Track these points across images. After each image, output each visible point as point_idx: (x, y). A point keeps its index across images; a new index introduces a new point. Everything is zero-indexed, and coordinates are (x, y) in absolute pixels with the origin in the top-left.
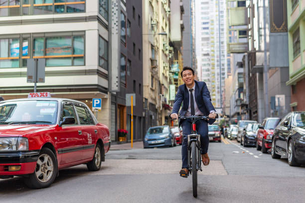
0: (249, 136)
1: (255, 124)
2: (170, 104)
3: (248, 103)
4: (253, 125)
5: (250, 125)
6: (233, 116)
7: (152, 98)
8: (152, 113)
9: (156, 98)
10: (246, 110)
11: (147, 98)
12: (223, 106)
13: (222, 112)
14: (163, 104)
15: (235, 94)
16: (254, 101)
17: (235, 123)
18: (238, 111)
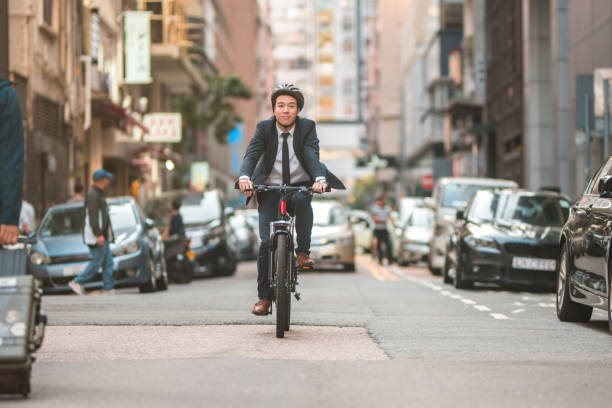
0: (479, 242)
1: (506, 193)
2: (127, 103)
3: (480, 100)
4: (497, 198)
5: (484, 199)
6: (413, 162)
7: (46, 76)
8: (46, 143)
9: (63, 74)
10: (472, 131)
11: (24, 73)
12: (367, 115)
13: (364, 141)
14: (94, 103)
15: (425, 57)
16: (511, 91)
17: (422, 192)
18: (437, 137)
